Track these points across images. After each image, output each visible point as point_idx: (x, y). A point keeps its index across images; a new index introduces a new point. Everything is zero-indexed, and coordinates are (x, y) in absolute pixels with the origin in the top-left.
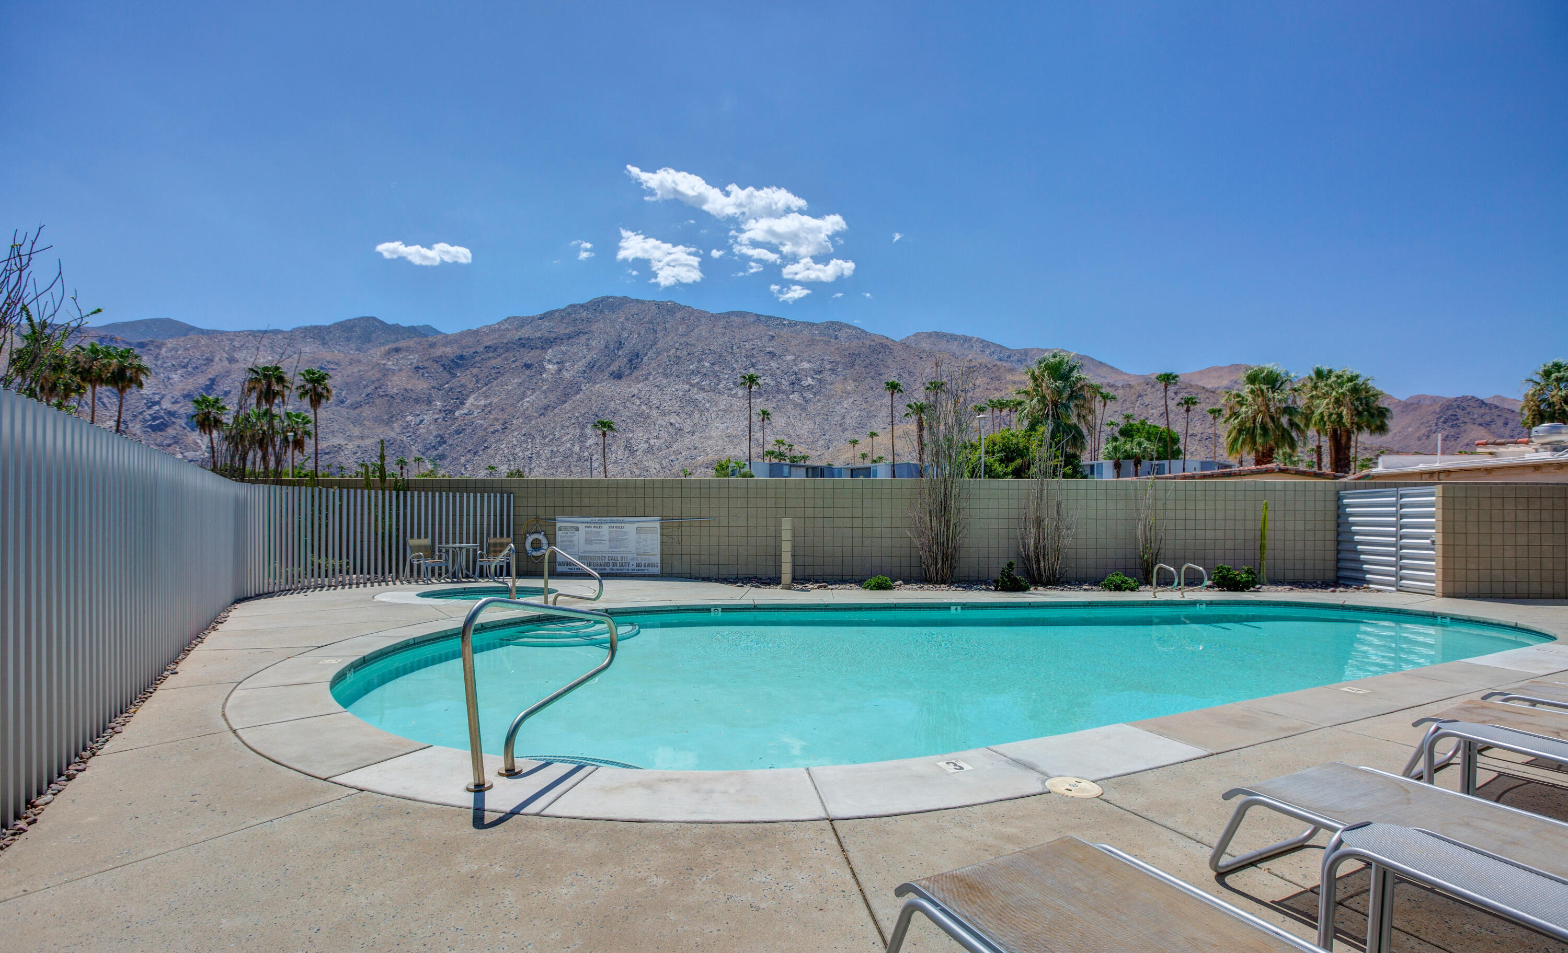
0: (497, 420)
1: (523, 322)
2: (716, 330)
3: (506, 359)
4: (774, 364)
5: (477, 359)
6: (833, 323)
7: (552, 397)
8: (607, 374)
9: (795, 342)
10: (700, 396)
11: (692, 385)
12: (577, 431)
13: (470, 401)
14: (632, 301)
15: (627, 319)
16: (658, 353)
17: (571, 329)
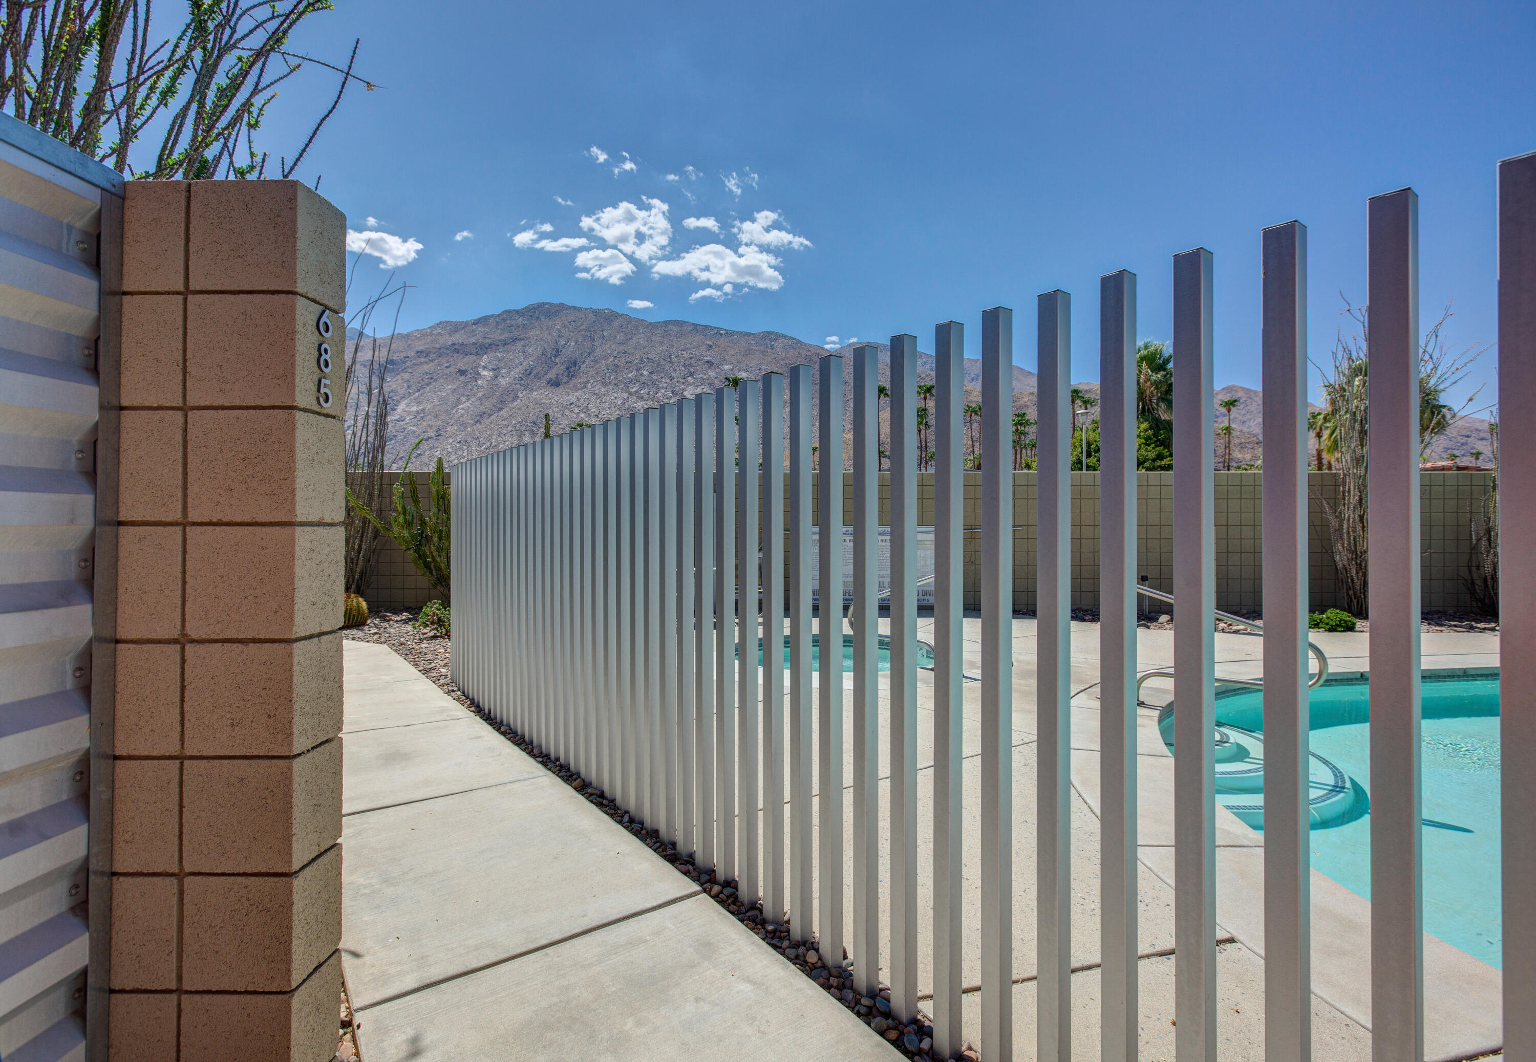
0: (431, 427)
1: (456, 327)
2: (654, 338)
3: (439, 365)
4: (712, 374)
5: (408, 364)
6: (768, 333)
7: (488, 404)
8: (544, 381)
9: (731, 352)
10: (639, 405)
11: (631, 394)
12: (515, 438)
13: (402, 406)
14: (570, 308)
15: (564, 326)
16: (596, 361)
17: (506, 335)
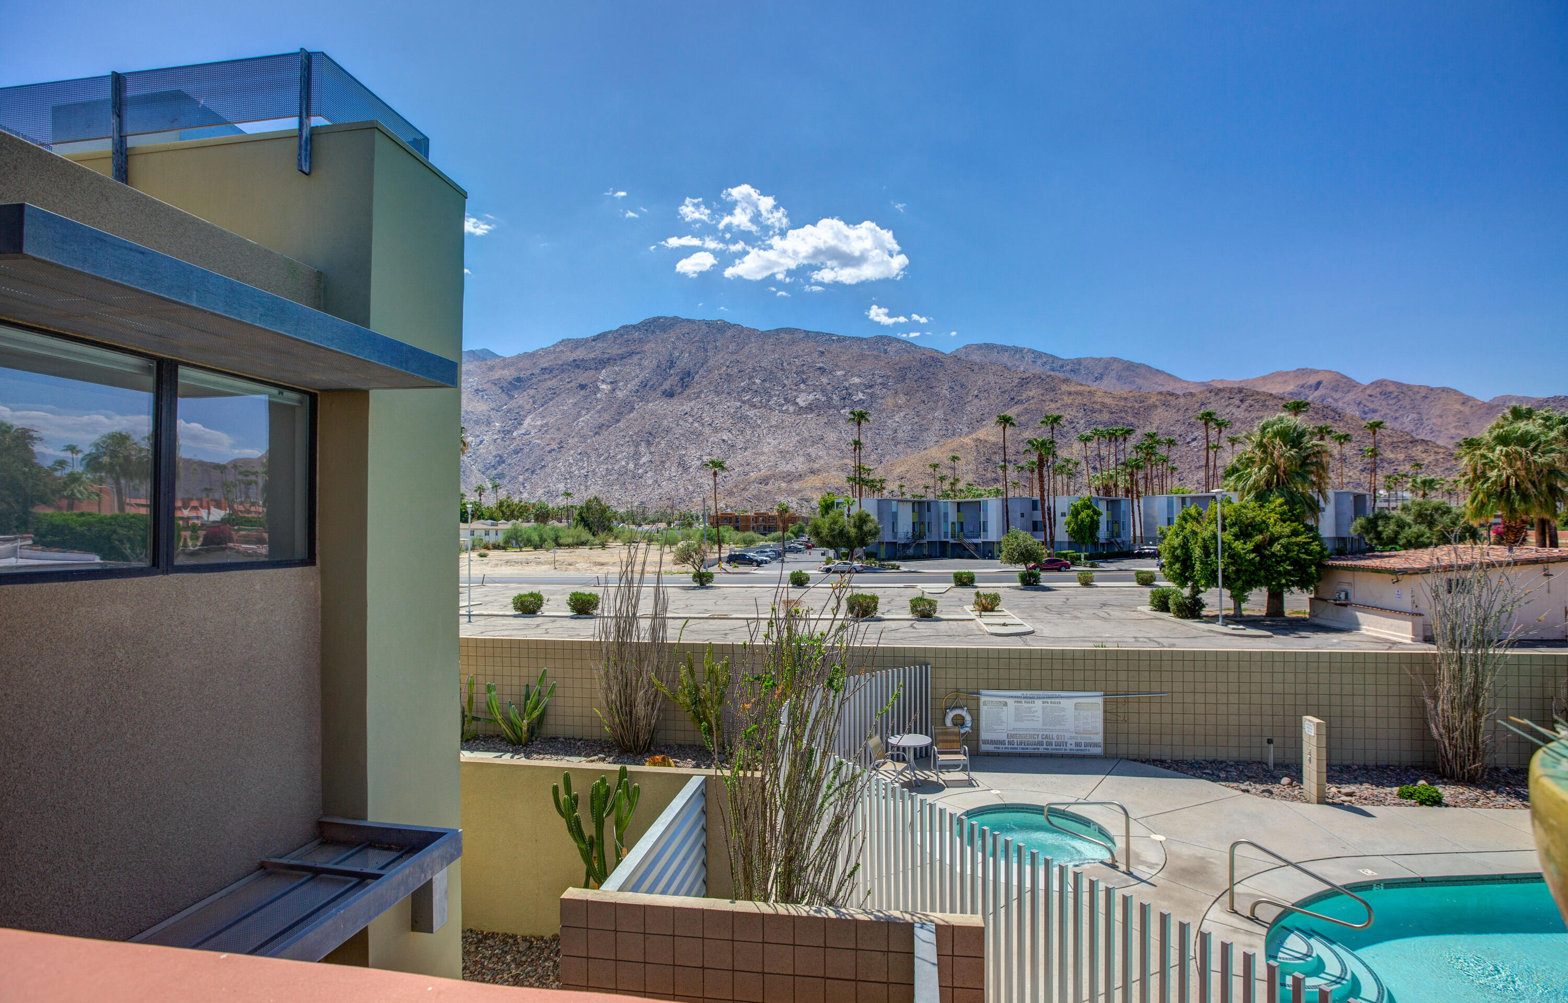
0: (554, 439)
1: (577, 344)
2: (766, 347)
3: (561, 380)
4: (824, 380)
5: (534, 380)
6: (882, 337)
7: (606, 416)
8: (659, 392)
9: (844, 358)
10: (751, 413)
11: (744, 402)
12: (632, 449)
13: (528, 421)
14: (684, 320)
15: (678, 338)
16: (710, 371)
17: (623, 350)
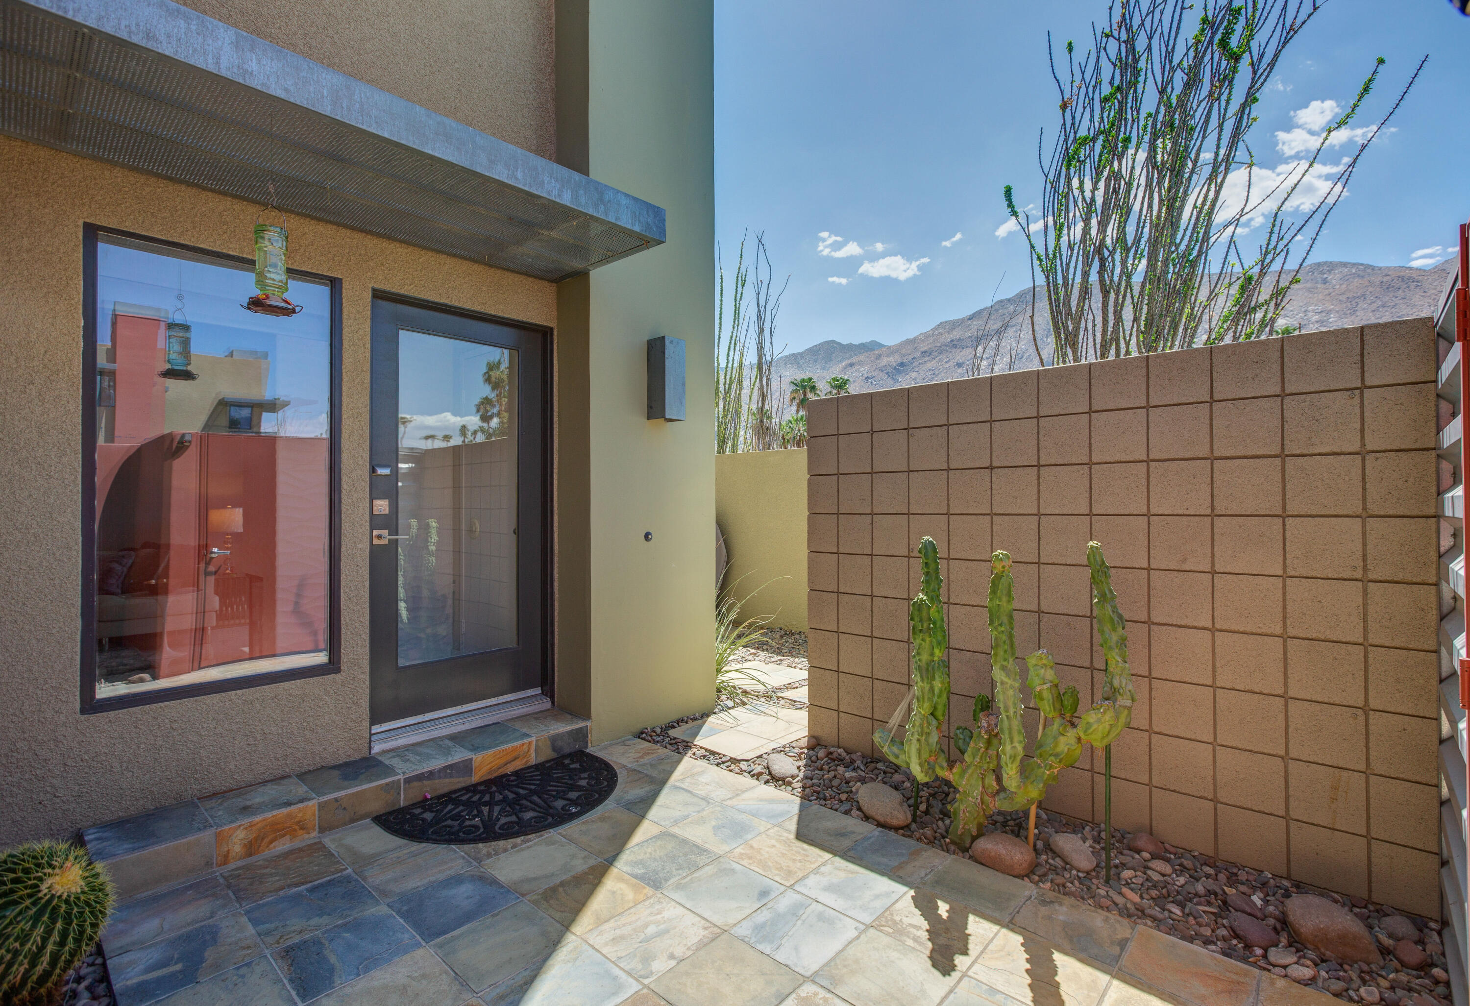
1: (954, 325)
3: (940, 361)
5: (916, 364)
17: (999, 325)
